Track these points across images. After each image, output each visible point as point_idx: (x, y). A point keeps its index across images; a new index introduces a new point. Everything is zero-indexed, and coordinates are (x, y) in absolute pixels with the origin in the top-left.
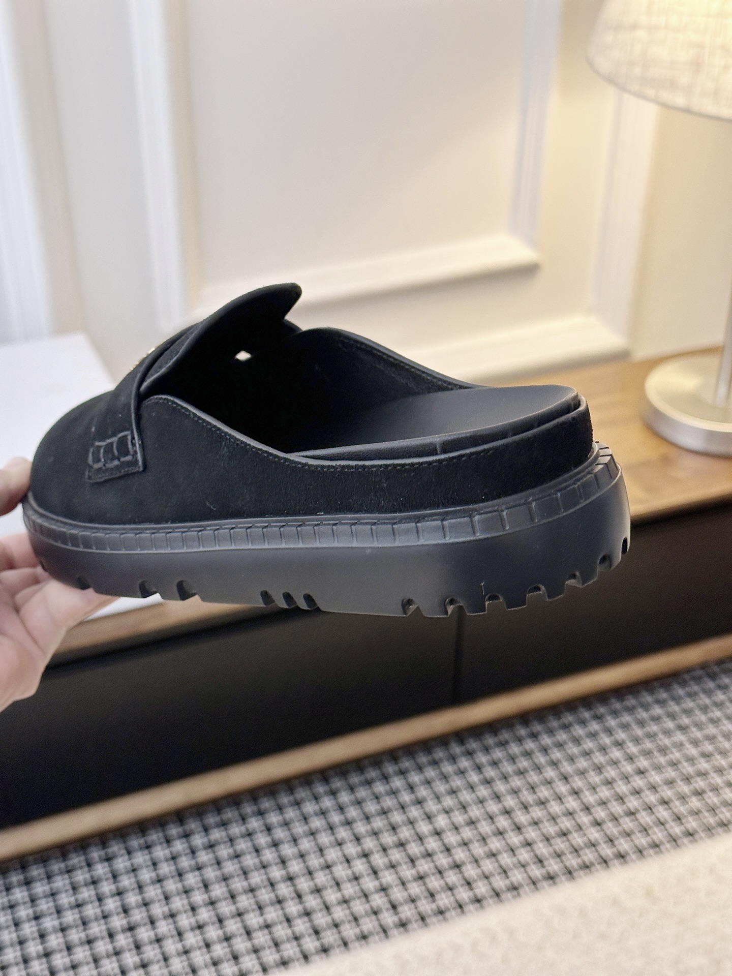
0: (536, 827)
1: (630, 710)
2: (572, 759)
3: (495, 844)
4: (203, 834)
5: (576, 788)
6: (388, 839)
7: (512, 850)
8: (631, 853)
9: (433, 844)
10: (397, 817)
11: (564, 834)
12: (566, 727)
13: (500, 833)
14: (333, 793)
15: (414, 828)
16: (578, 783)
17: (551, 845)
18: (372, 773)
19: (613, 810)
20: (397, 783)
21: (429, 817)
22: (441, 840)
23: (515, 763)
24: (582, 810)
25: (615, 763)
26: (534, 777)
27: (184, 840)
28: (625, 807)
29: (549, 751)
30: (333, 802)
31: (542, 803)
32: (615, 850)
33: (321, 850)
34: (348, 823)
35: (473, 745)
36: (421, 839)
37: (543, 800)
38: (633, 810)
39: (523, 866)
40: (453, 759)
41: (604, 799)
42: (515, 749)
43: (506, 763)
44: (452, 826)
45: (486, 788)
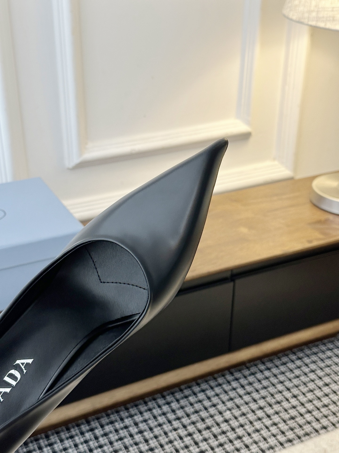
0: (278, 416)
1: (315, 354)
2: (290, 380)
3: (258, 425)
4: (101, 429)
5: (295, 394)
6: (201, 425)
7: (267, 428)
8: (330, 426)
9: (225, 427)
10: (204, 414)
11: (293, 418)
12: (284, 364)
13: (260, 419)
14: (168, 403)
15: (214, 420)
16: (295, 391)
17: (287, 425)
18: (187, 392)
19: (317, 405)
20: (201, 396)
21: (220, 413)
22: (229, 425)
23: (261, 384)
24: (300, 406)
25: (313, 381)
26: (272, 390)
27: (90, 433)
28: (322, 403)
29: (278, 376)
30: (169, 408)
31: (279, 403)
32: (321, 425)
33: (166, 433)
34: (178, 419)
35: (238, 375)
36: (218, 424)
37: (279, 400)
38: (326, 404)
39: (274, 436)
40: (229, 382)
41: (311, 399)
42: (259, 376)
43: (257, 384)
44: (233, 418)
45: (248, 397)
